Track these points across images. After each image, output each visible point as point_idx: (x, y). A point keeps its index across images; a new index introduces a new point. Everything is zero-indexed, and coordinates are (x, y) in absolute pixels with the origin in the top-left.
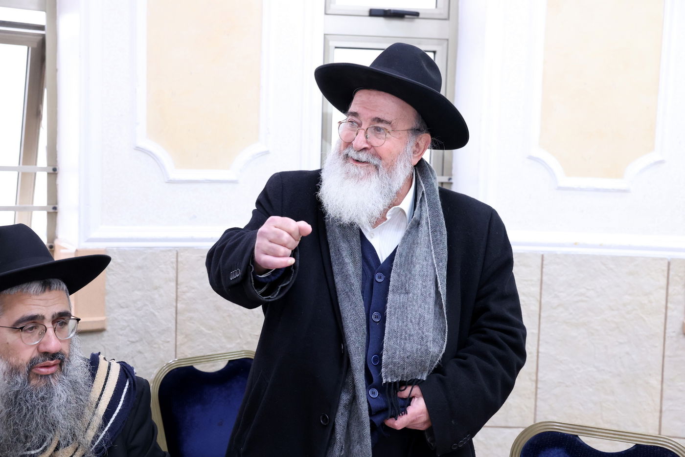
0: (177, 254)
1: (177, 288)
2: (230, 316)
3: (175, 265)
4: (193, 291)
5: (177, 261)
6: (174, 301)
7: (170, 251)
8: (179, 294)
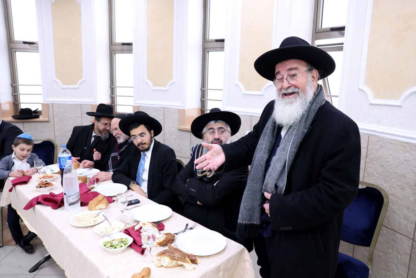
0: (369, 137)
1: (367, 152)
2: (387, 171)
3: (367, 142)
4: (373, 155)
5: (368, 140)
6: (365, 157)
7: (366, 135)
8: (367, 154)
